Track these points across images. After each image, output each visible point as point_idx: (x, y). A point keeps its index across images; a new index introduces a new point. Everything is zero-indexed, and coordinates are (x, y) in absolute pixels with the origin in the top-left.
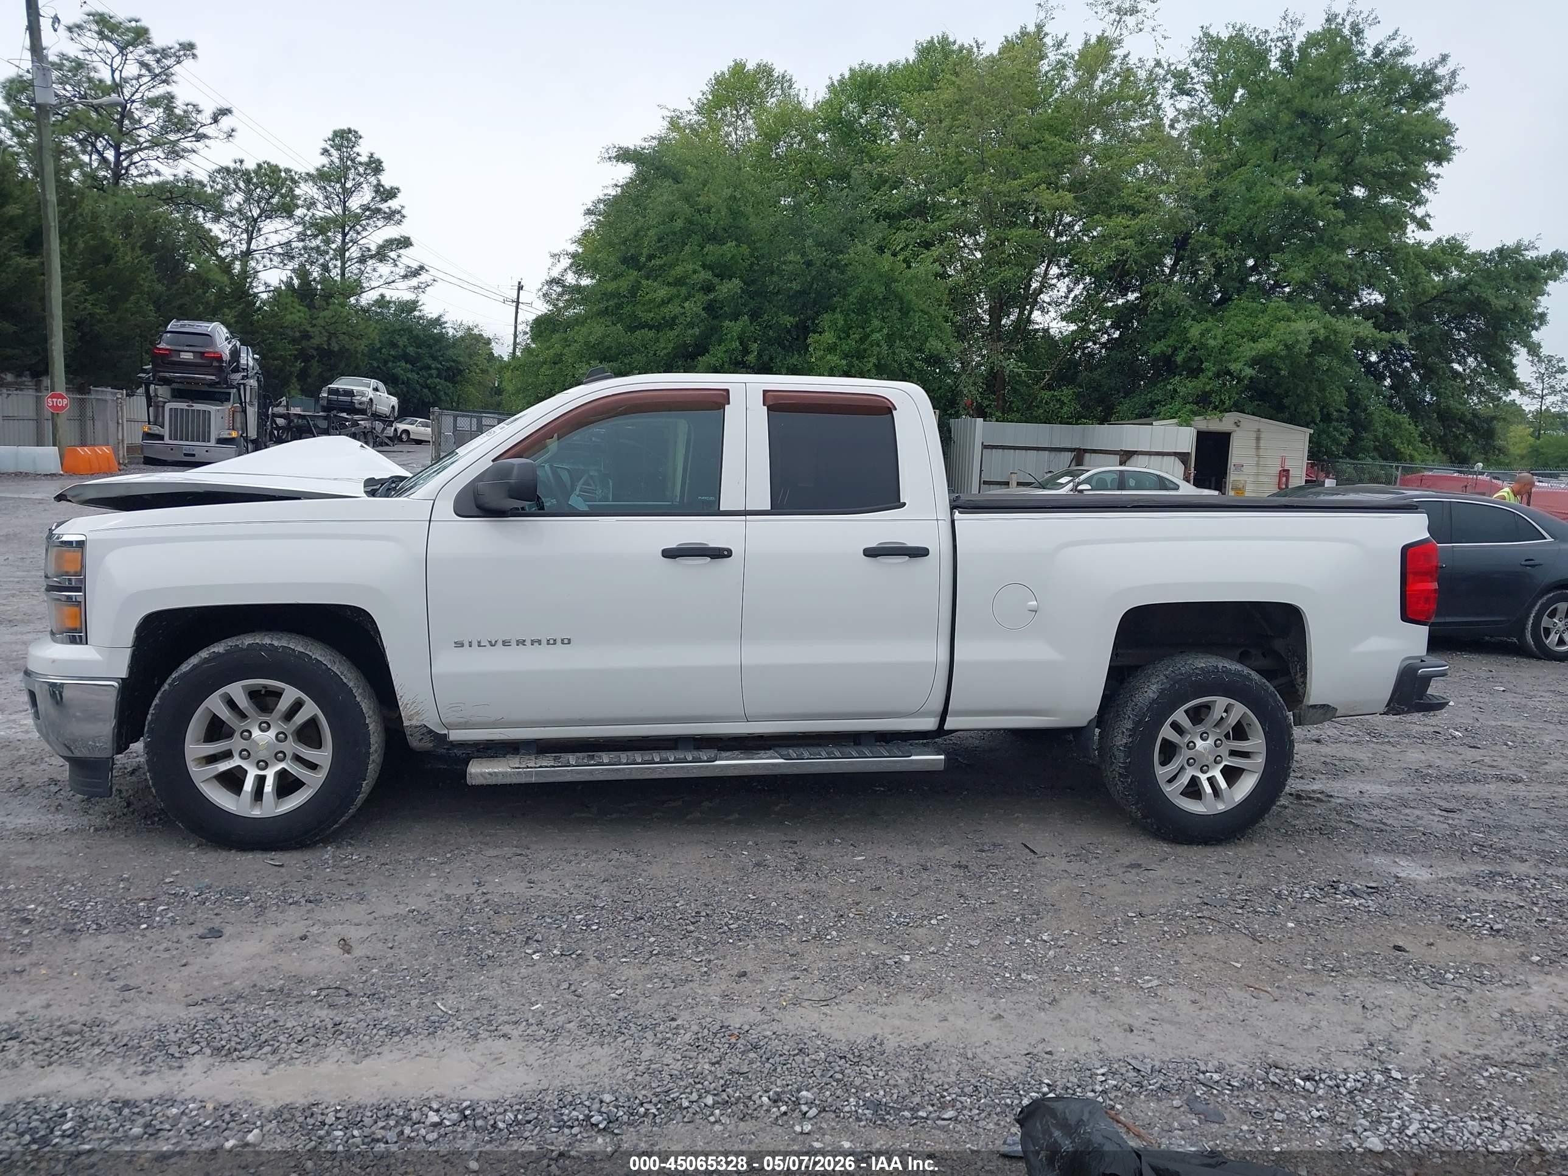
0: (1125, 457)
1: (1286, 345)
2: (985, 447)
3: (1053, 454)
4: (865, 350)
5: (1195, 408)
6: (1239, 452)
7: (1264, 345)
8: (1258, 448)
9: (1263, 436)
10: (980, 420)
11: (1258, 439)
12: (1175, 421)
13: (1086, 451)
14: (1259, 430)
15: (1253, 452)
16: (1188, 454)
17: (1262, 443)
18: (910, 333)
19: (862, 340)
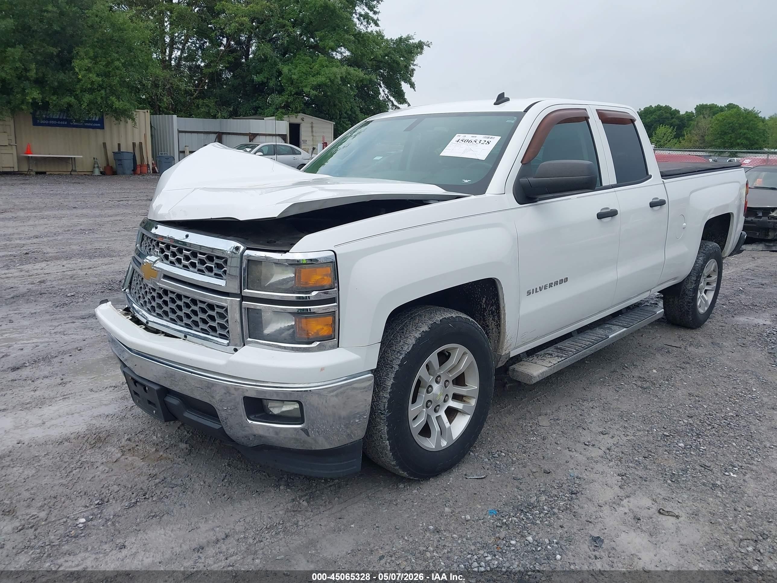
0: (252, 137)
1: (330, 79)
2: (180, 132)
3: (206, 135)
4: (109, 72)
5: (284, 111)
6: (305, 134)
7: (321, 79)
8: (312, 132)
9: (314, 125)
10: (175, 116)
11: (312, 127)
12: (274, 118)
13: (223, 133)
14: (312, 123)
15: (310, 134)
16: (286, 135)
17: (314, 129)
18: (137, 63)
19: (107, 66)
